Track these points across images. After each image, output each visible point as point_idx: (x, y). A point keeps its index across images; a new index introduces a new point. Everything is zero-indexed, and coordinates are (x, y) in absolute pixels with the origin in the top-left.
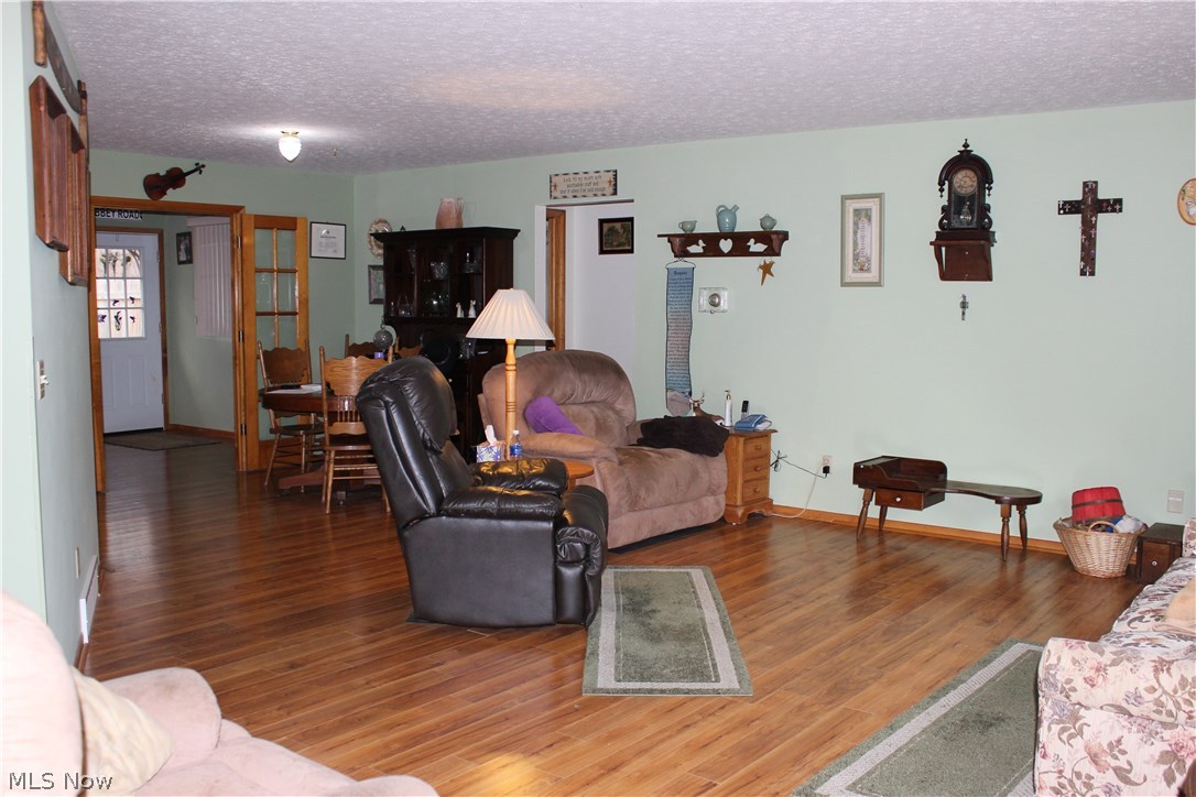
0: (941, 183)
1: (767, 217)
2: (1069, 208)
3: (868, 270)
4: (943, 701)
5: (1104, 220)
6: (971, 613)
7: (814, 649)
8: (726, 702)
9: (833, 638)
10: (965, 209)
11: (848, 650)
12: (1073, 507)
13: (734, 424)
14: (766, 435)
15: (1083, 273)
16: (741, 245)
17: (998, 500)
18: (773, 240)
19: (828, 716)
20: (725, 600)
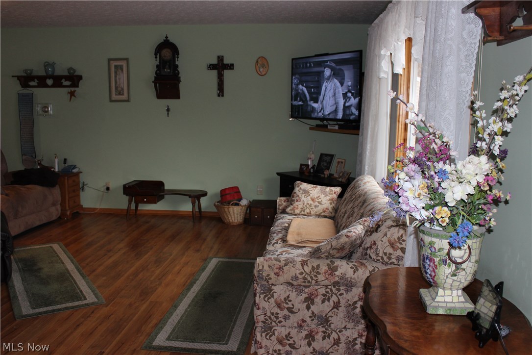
0: (156, 54)
1: (71, 68)
2: (212, 67)
3: (123, 94)
4: (192, 290)
5: (227, 73)
6: (189, 248)
7: (126, 275)
8: (94, 308)
9: (133, 269)
10: (167, 67)
11: (142, 273)
12: (221, 196)
13: (60, 170)
14: (78, 174)
15: (219, 95)
16: (58, 82)
17: (190, 196)
18: (74, 79)
19: (144, 306)
20: (74, 257)
